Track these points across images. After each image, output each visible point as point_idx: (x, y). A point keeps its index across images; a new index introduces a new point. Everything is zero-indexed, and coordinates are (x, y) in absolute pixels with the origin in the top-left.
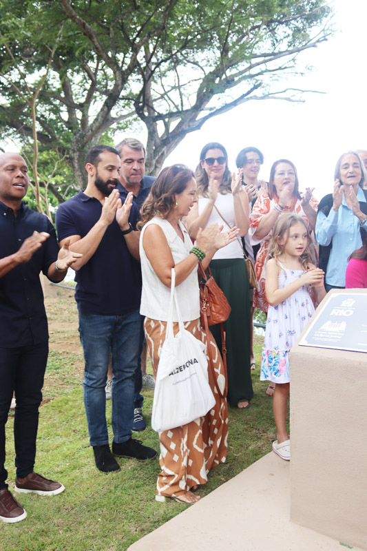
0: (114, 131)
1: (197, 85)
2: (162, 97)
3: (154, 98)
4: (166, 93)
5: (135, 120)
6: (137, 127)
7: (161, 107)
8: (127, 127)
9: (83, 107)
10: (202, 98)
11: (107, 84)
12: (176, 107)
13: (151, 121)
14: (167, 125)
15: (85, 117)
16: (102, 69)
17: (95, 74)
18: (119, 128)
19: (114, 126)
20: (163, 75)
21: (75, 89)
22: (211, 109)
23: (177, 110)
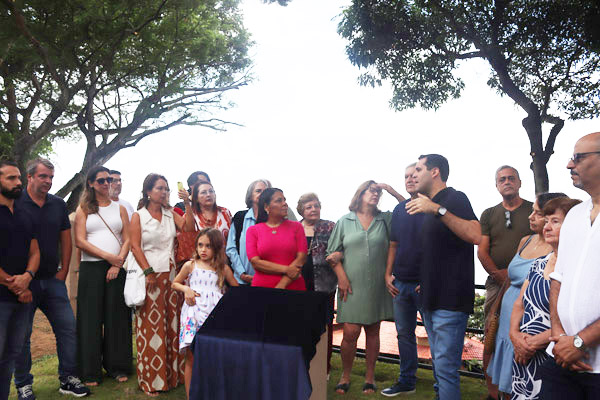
0: (54, 136)
1: (134, 107)
2: (102, 112)
3: (95, 112)
4: (106, 109)
5: (75, 129)
6: (76, 135)
7: (100, 122)
8: (66, 134)
9: (27, 113)
10: (139, 119)
11: (51, 95)
12: (115, 122)
13: (90, 135)
14: (105, 139)
15: (27, 120)
16: (48, 80)
17: (42, 84)
18: (58, 135)
19: (54, 132)
20: (106, 93)
21: (19, 93)
22: (146, 127)
23: (115, 128)
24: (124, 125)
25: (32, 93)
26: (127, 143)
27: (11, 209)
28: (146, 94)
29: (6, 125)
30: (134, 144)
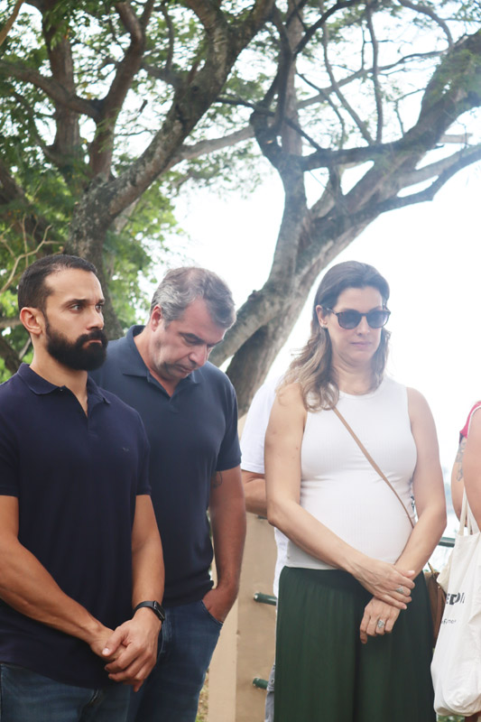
0: (180, 180)
1: (423, 74)
2: (323, 96)
3: (301, 98)
4: (335, 87)
5: (243, 154)
6: (245, 174)
7: (319, 127)
8: (216, 173)
9: (105, 110)
10: (438, 111)
11: (169, 53)
12: (363, 127)
13: (291, 168)
14: (334, 181)
15: (104, 136)
16: (163, 9)
17: (144, 20)
18: (192, 174)
19: (181, 167)
20: (332, 36)
21: (82, 55)
22: (464, 138)
23: (365, 144)
24: (391, 135)
25: (117, 52)
26: (403, 193)
27: (82, 400)
28: (459, 30)
29: (51, 152)
30: (428, 195)
